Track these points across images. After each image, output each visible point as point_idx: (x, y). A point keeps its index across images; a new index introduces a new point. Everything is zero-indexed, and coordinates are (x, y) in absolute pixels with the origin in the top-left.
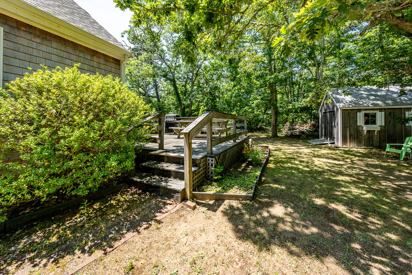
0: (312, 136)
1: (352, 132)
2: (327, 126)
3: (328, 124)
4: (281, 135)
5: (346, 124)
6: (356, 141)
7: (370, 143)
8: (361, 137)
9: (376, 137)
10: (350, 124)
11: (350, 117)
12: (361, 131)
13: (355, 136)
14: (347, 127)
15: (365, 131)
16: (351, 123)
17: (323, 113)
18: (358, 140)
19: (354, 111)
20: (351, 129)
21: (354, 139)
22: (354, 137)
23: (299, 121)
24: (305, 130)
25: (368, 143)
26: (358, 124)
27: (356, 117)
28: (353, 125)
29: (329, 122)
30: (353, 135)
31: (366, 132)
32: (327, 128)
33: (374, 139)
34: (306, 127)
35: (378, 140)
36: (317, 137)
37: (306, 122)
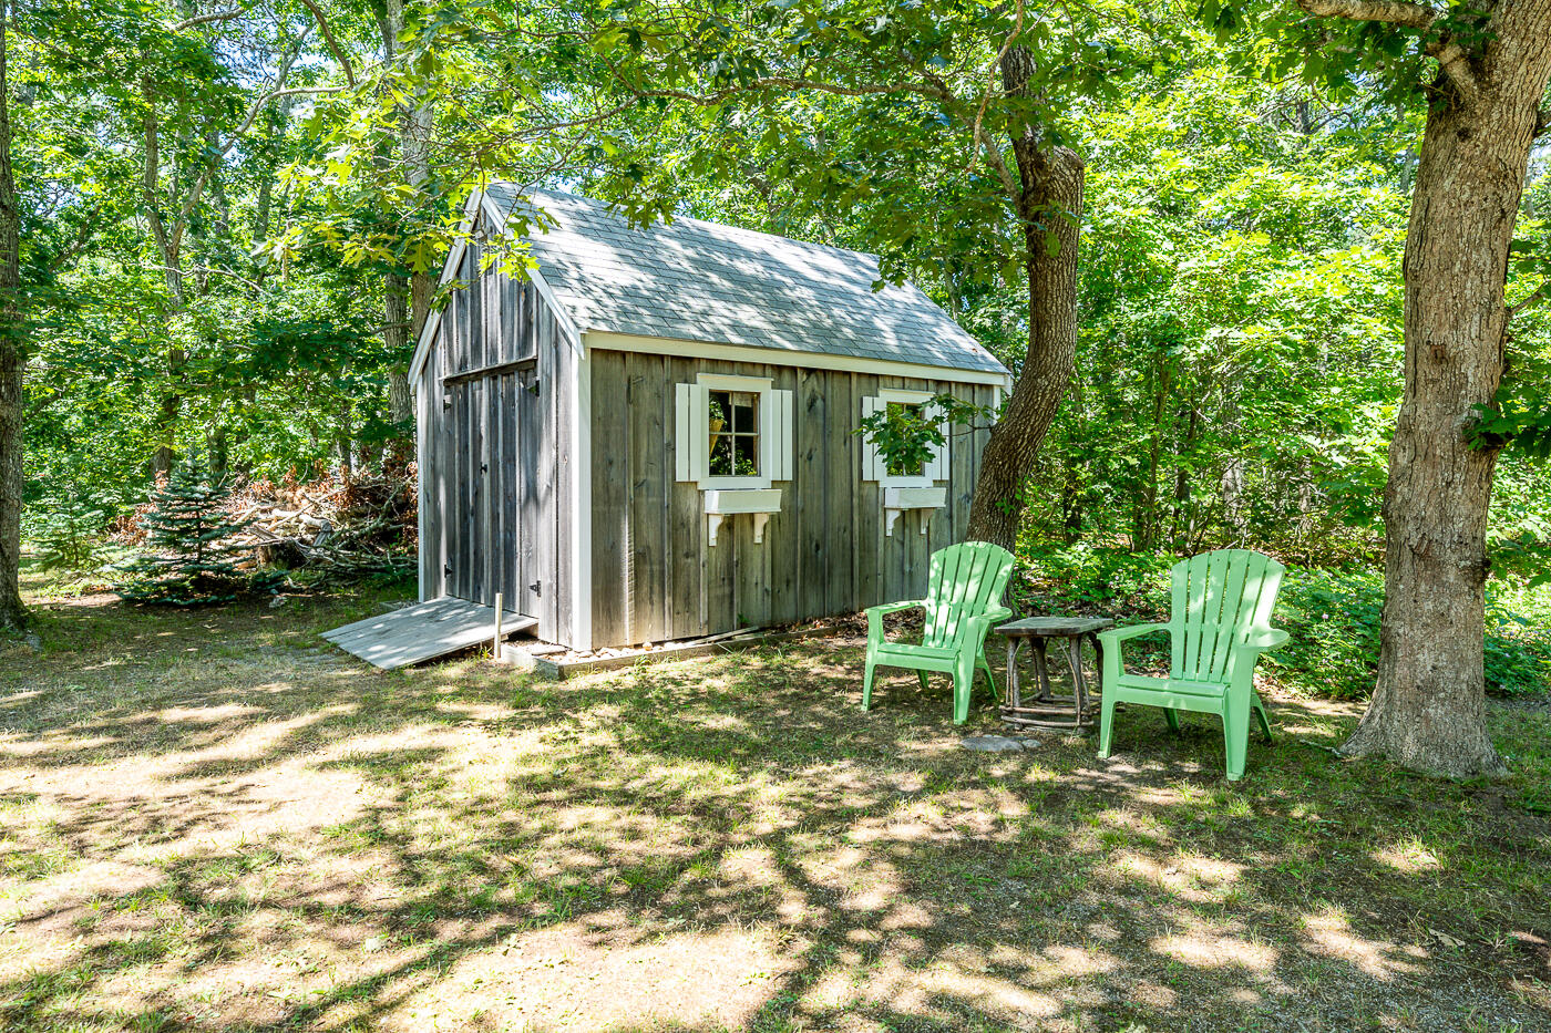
0: (359, 575)
1: (650, 536)
2: (477, 494)
3: (486, 477)
4: (88, 591)
5: (613, 470)
6: (668, 600)
7: (732, 603)
8: (693, 568)
9: (757, 560)
10: (637, 472)
11: (636, 415)
12: (692, 521)
13: (662, 562)
14: (619, 500)
15: (715, 523)
16: (643, 460)
17: (449, 383)
18: (681, 591)
19: (656, 368)
20: (643, 511)
21: (656, 588)
22: (656, 568)
23: (260, 457)
24: (311, 529)
25: (726, 605)
26: (681, 476)
27: (667, 417)
28: (654, 479)
29: (494, 462)
30: (655, 555)
31: (720, 528)
32: (476, 512)
33: (749, 579)
34: (318, 508)
35: (768, 586)
36: (402, 585)
37: (311, 472)
